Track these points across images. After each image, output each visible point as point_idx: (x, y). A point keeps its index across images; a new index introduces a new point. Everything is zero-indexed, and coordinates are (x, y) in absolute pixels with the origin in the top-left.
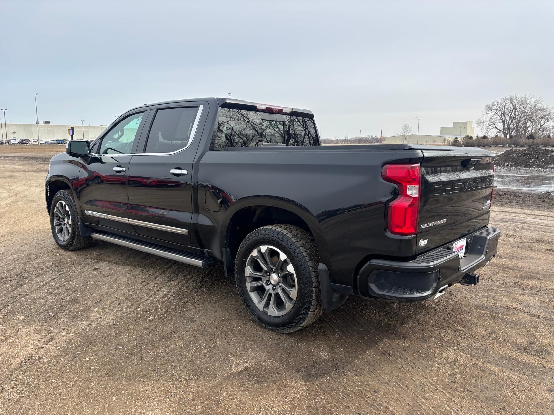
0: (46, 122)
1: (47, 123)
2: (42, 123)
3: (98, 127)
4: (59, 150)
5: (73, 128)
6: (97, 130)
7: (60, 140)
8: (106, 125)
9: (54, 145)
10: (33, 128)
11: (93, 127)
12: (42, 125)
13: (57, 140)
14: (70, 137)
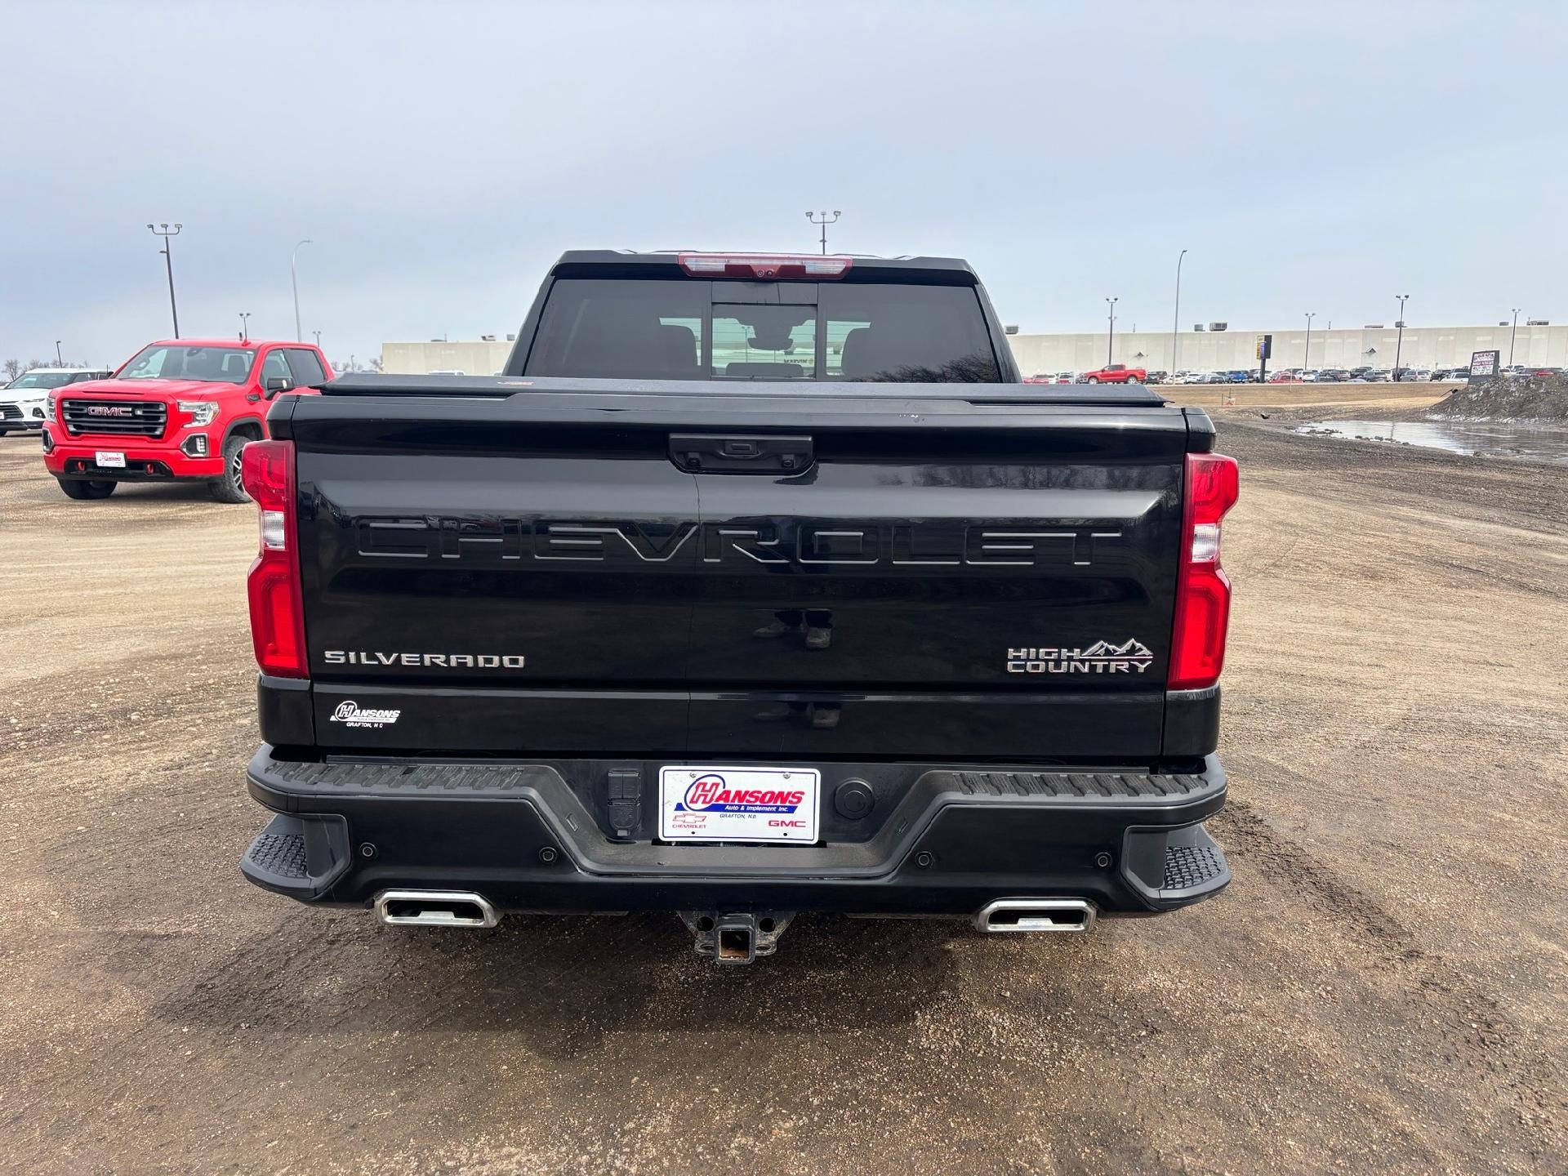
0: (1217, 325)
1: (1220, 327)
2: (1206, 328)
3: (1352, 333)
4: (1211, 398)
5: (1268, 339)
6: (1351, 340)
7: (1239, 372)
8: (1381, 324)
9: (1217, 385)
10: (1184, 342)
11: (1340, 333)
12: (1207, 333)
13: (1231, 373)
14: (1259, 362)
